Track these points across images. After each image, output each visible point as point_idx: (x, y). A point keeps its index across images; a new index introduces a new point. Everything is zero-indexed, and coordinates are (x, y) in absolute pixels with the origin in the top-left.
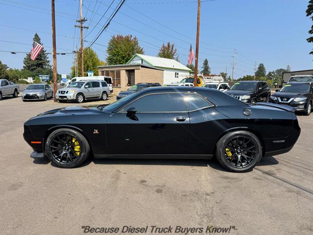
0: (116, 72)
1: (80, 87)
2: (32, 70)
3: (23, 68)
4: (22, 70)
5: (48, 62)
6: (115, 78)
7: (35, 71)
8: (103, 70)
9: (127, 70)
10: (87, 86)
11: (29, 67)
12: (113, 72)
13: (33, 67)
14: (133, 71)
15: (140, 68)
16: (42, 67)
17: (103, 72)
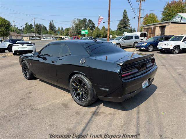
0: (153, 29)
1: (119, 40)
2: (121, 30)
3: (117, 30)
4: (116, 31)
5: (130, 25)
6: (152, 33)
7: (122, 31)
8: (145, 28)
9: (160, 27)
10: (123, 39)
11: (119, 29)
12: (151, 28)
13: (121, 29)
14: (165, 26)
15: (170, 24)
16: (126, 29)
17: (145, 29)
